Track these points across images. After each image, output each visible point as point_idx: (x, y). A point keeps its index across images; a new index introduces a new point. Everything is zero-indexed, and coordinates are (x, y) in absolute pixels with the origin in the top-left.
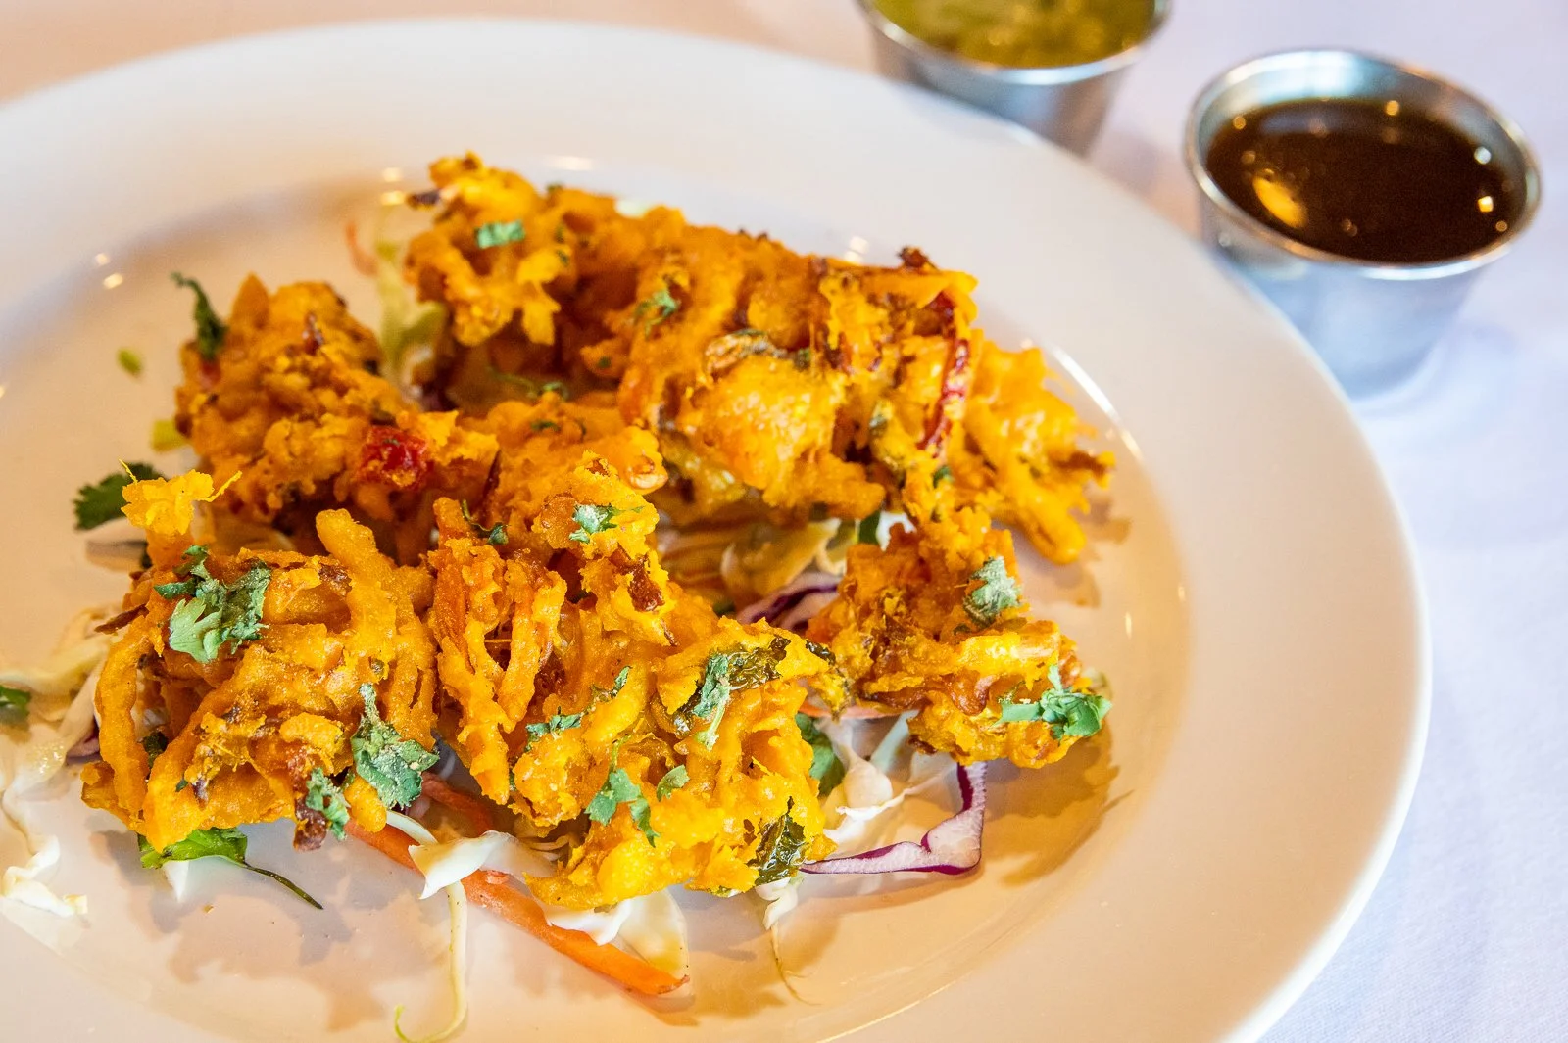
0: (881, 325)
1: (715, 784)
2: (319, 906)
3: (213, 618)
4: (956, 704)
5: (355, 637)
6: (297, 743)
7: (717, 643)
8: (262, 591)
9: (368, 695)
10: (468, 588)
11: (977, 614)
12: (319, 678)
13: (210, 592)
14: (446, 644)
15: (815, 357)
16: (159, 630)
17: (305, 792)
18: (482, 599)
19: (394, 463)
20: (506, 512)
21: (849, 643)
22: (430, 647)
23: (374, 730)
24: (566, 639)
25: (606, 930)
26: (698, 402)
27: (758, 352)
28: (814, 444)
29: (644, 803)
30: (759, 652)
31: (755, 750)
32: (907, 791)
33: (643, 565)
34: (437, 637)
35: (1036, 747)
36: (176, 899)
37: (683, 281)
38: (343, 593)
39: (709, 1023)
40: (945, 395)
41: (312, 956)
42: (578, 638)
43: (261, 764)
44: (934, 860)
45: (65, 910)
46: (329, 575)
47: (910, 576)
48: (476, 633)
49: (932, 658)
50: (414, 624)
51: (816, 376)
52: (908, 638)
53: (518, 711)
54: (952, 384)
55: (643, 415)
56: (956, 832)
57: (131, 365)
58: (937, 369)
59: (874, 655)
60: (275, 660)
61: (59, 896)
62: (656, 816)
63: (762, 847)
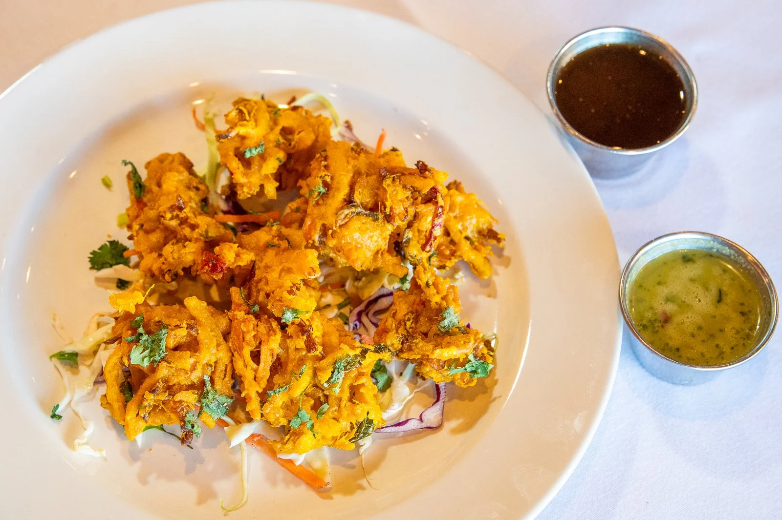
0: (407, 198)
1: (339, 406)
2: (192, 448)
3: (147, 352)
4: (433, 367)
5: (201, 356)
6: (181, 402)
7: (339, 355)
8: (165, 340)
9: (207, 378)
10: (243, 333)
11: (442, 330)
12: (188, 374)
13: (145, 340)
14: (236, 354)
15: (381, 216)
16: (126, 357)
17: (185, 422)
18: (249, 337)
19: (214, 269)
20: (259, 291)
21: (393, 338)
22: (230, 354)
23: (210, 394)
24: (282, 349)
25: (299, 459)
26: (334, 235)
27: (358, 214)
28: (381, 249)
29: (311, 422)
30: (356, 356)
31: (354, 393)
32: (416, 390)
33: (310, 331)
34: (233, 351)
35: (464, 382)
36: (138, 446)
37: (328, 179)
38: (196, 335)
39: (338, 498)
40: (433, 227)
41: (189, 470)
42: (286, 349)
43: (168, 408)
44: (424, 425)
45: (97, 454)
46: (190, 329)
47: (418, 304)
48: (247, 352)
49: (424, 349)
50: (224, 346)
51: (381, 223)
52: (415, 340)
53: (264, 384)
54: (436, 222)
55: (313, 239)
56: (433, 412)
57: (107, 184)
58: (430, 218)
59: (402, 343)
60: (171, 367)
61: (95, 450)
62: (316, 427)
63: (356, 432)
